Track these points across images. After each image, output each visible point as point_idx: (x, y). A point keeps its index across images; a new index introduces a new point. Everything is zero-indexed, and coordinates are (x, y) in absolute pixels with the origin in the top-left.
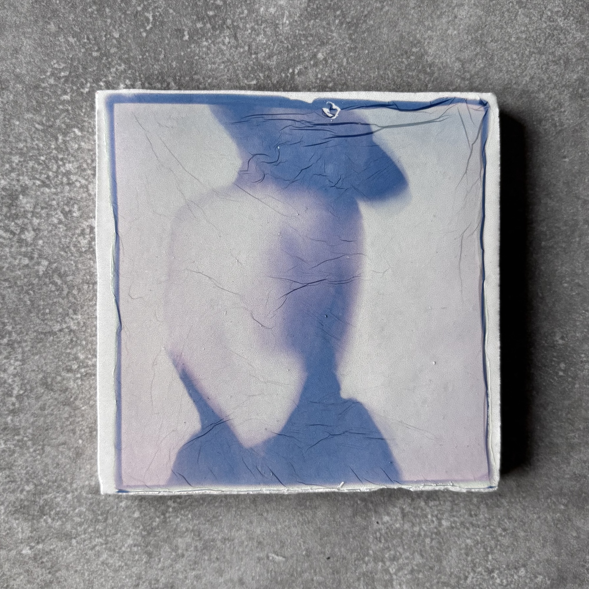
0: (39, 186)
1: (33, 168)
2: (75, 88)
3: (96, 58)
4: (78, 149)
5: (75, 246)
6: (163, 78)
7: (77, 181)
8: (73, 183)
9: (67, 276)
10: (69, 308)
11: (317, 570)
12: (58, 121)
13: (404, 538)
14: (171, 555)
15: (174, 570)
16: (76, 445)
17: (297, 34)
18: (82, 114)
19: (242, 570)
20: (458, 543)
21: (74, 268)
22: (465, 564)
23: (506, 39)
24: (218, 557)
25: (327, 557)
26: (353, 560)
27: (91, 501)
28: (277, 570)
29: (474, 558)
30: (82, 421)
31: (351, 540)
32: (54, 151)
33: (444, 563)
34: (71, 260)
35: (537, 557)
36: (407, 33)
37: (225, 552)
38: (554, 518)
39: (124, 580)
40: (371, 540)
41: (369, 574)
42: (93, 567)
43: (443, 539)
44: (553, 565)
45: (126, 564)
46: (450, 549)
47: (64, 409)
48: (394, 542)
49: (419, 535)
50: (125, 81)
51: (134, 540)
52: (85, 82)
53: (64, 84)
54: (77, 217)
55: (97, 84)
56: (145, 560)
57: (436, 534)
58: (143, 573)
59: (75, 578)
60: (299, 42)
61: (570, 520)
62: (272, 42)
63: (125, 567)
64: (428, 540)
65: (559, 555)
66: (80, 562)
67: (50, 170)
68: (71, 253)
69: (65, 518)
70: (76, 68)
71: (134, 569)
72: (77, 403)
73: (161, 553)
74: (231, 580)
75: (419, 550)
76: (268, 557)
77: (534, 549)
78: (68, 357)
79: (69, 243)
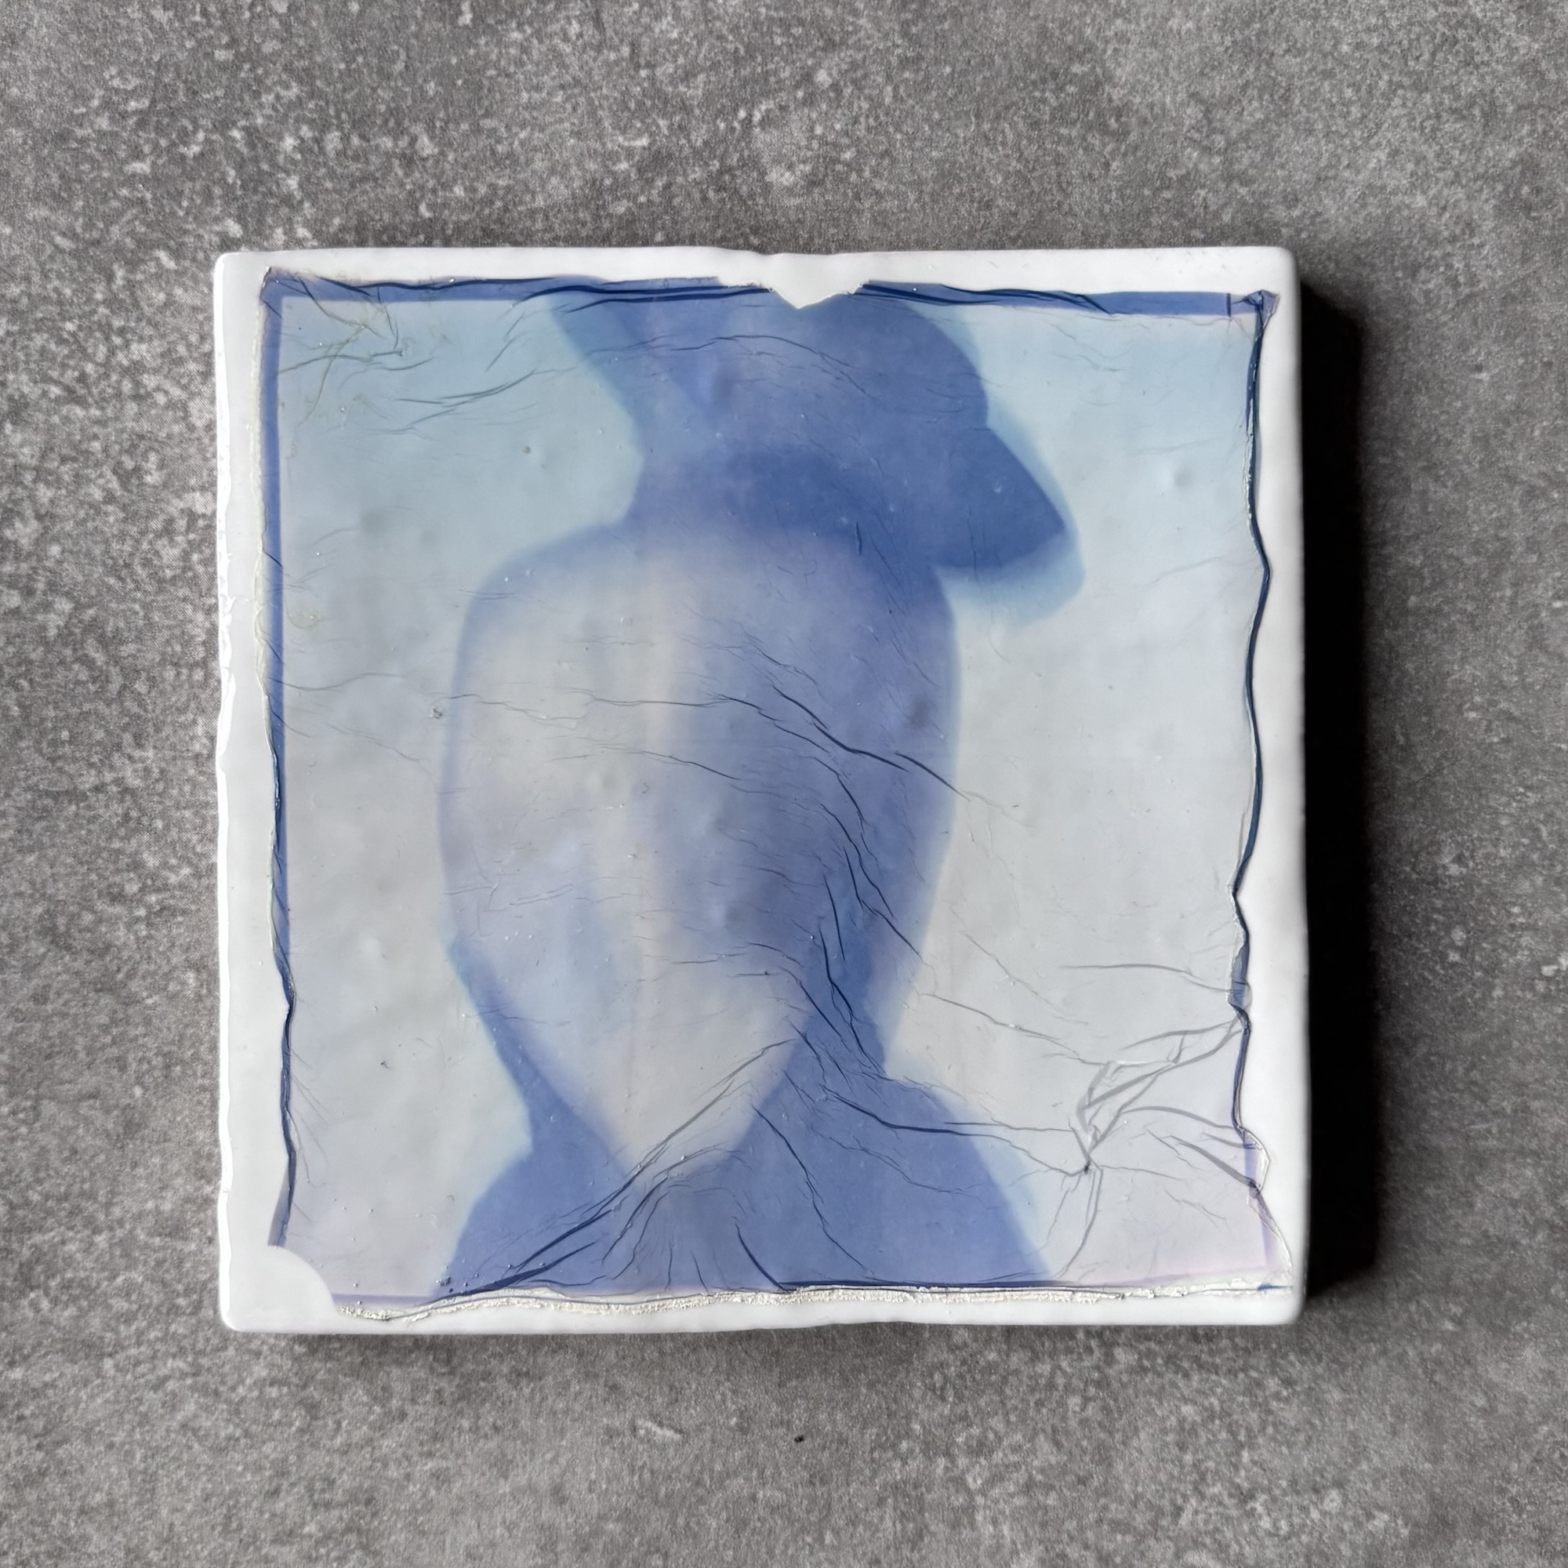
0: (57, 400)
1: (43, 351)
2: (163, 143)
3: (223, 67)
4: (167, 305)
5: (146, 563)
6: (398, 124)
7: (158, 389)
8: (149, 395)
9: (122, 642)
10: (125, 729)
11: (768, 1472)
12: (115, 230)
13: (1008, 1392)
14: (370, 1412)
15: (377, 1453)
16: (125, 1101)
17: (762, 18)
18: (181, 213)
19: (563, 1461)
20: (1159, 1413)
21: (141, 623)
22: (1176, 1473)
23: (1327, 47)
24: (499, 1423)
25: (796, 1436)
26: (868, 1448)
27: (160, 1255)
28: (656, 1466)
29: (1201, 1457)
30: (145, 1035)
31: (864, 1390)
32: (103, 310)
33: (1119, 1467)
34: (134, 600)
35: (1376, 1460)
36: (1057, 24)
37: (516, 1410)
38: (1427, 1356)
39: (241, 1475)
40: (917, 1394)
41: (909, 1488)
42: (157, 1436)
43: (1116, 1400)
44: (1418, 1484)
45: (247, 1434)
46: (1136, 1430)
47: (97, 1002)
48: (982, 1402)
49: (1051, 1386)
50: (298, 130)
51: (271, 1366)
52: (190, 128)
53: (135, 131)
54: (154, 487)
55: (223, 135)
56: (297, 1423)
57: (1098, 1384)
58: (292, 1459)
59: (108, 1465)
60: (767, 39)
61: (1469, 1363)
62: (696, 36)
63: (243, 1441)
64: (1074, 1402)
65: (1436, 1457)
66: (121, 1422)
67: (88, 357)
68: (135, 581)
69: (87, 1297)
70: (169, 92)
71: (268, 1448)
72: (134, 986)
73: (344, 1405)
74: (532, 1489)
75: (1049, 1429)
76: (634, 1429)
77: (1367, 1440)
78: (115, 863)
79: (131, 555)
